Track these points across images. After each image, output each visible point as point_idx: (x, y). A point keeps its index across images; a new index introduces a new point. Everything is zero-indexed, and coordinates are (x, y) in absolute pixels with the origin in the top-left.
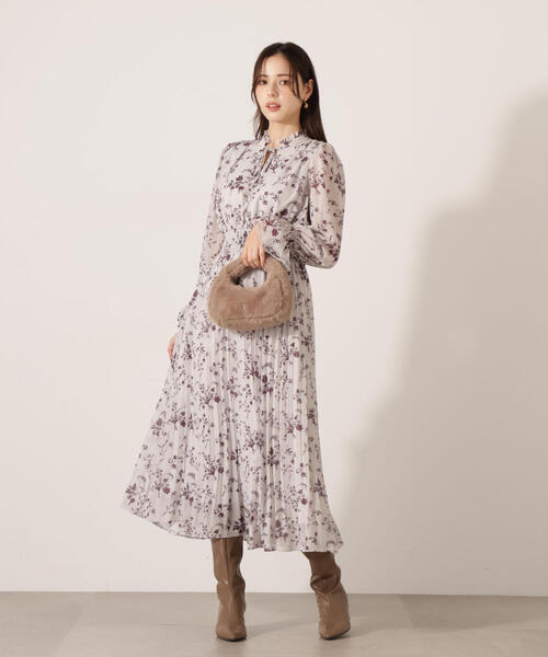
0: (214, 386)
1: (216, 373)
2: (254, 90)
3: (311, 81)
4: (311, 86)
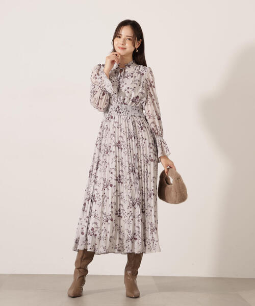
0: (110, 179)
1: (112, 173)
2: (113, 40)
3: (141, 40)
4: (140, 42)
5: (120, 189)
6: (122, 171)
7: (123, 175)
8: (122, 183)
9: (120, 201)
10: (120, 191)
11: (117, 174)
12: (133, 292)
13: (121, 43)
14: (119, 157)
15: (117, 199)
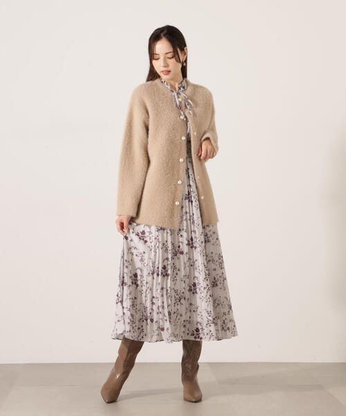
4: (185, 52)
5: (193, 256)
6: (195, 232)
7: (195, 237)
8: (195, 248)
9: (194, 273)
10: (193, 259)
11: (188, 237)
12: (193, 394)
13: (162, 65)
14: (190, 213)
15: (190, 270)
